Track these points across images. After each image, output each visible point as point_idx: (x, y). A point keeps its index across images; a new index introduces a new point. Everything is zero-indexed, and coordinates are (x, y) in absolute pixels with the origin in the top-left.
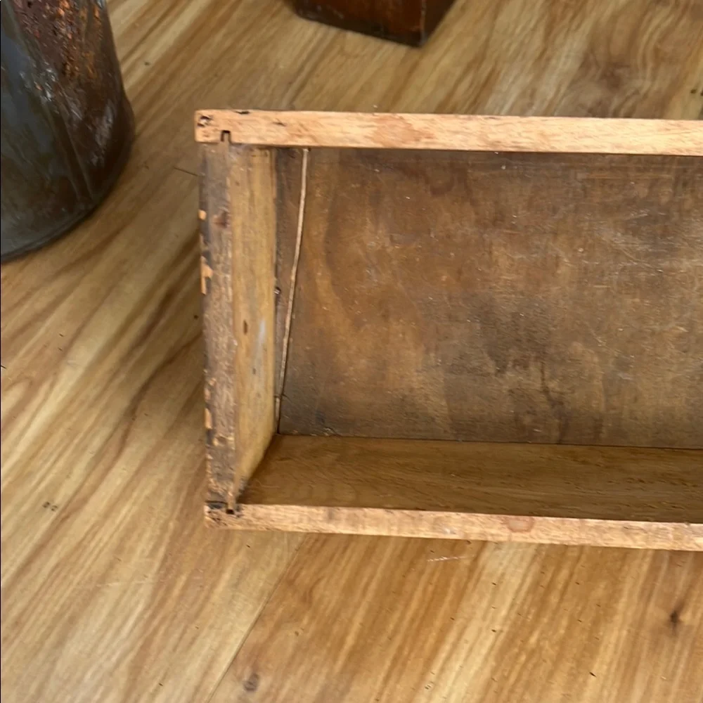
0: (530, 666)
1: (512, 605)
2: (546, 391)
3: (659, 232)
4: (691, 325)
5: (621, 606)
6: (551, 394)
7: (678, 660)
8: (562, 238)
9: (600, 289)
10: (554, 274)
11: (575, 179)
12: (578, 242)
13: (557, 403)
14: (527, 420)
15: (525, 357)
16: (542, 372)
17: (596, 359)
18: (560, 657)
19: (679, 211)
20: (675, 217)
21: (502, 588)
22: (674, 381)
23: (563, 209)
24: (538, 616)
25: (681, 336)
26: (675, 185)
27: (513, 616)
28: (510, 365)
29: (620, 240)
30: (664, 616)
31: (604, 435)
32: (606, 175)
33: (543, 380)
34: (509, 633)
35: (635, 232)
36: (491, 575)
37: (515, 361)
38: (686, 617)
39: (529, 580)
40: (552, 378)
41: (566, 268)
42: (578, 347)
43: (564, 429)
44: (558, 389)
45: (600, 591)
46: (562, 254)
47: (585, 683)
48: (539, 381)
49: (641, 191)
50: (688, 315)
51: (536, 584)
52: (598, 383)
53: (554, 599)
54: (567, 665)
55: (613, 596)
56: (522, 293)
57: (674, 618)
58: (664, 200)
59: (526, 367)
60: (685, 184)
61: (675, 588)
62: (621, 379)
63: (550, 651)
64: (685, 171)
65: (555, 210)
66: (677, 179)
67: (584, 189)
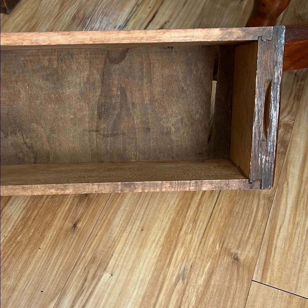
0: (16, 248)
1: (13, 226)
2: (25, 143)
3: (56, 79)
4: (75, 115)
5: (55, 223)
6: (28, 144)
7: (74, 241)
8: (19, 83)
9: (38, 102)
10: (19, 97)
11: (20, 60)
12: (26, 84)
13: (31, 147)
14: (21, 155)
15: (14, 130)
16: (22, 136)
17: (42, 130)
18: (28, 243)
19: (61, 70)
20: (60, 73)
21: (10, 220)
22: (73, 137)
23: (17, 72)
24: (22, 229)
25: (72, 119)
26: (58, 61)
27: (13, 230)
28: (9, 134)
29: (42, 83)
30: (71, 225)
31: (51, 159)
32: (31, 58)
33: (23, 139)
34: (10, 237)
35: (47, 80)
36: (6, 216)
37: (11, 132)
38: (79, 225)
39: (21, 217)
40: (27, 138)
41: (23, 95)
42: (34, 125)
43: (35, 158)
44: (30, 142)
45: (48, 218)
46: (21, 89)
47: (37, 252)
48: (22, 140)
49: (46, 63)
50: (73, 110)
51: (24, 218)
52: (45, 139)
53: (30, 223)
54: (30, 246)
55: (53, 220)
56: (8, 105)
57: (75, 226)
58: (55, 66)
59: (16, 134)
60: (62, 60)
61: (77, 214)
62: (53, 137)
63: (25, 241)
64: (61, 55)
65: (14, 73)
66: (58, 58)
67: (24, 64)
